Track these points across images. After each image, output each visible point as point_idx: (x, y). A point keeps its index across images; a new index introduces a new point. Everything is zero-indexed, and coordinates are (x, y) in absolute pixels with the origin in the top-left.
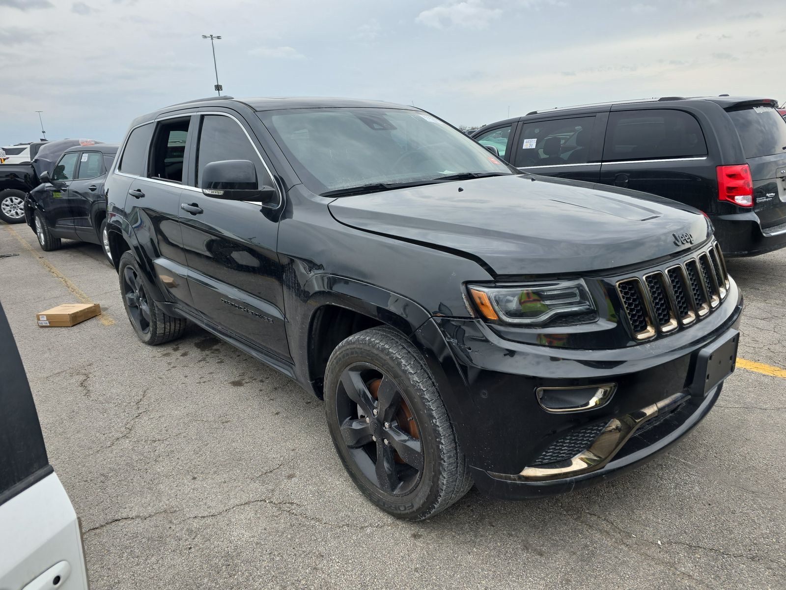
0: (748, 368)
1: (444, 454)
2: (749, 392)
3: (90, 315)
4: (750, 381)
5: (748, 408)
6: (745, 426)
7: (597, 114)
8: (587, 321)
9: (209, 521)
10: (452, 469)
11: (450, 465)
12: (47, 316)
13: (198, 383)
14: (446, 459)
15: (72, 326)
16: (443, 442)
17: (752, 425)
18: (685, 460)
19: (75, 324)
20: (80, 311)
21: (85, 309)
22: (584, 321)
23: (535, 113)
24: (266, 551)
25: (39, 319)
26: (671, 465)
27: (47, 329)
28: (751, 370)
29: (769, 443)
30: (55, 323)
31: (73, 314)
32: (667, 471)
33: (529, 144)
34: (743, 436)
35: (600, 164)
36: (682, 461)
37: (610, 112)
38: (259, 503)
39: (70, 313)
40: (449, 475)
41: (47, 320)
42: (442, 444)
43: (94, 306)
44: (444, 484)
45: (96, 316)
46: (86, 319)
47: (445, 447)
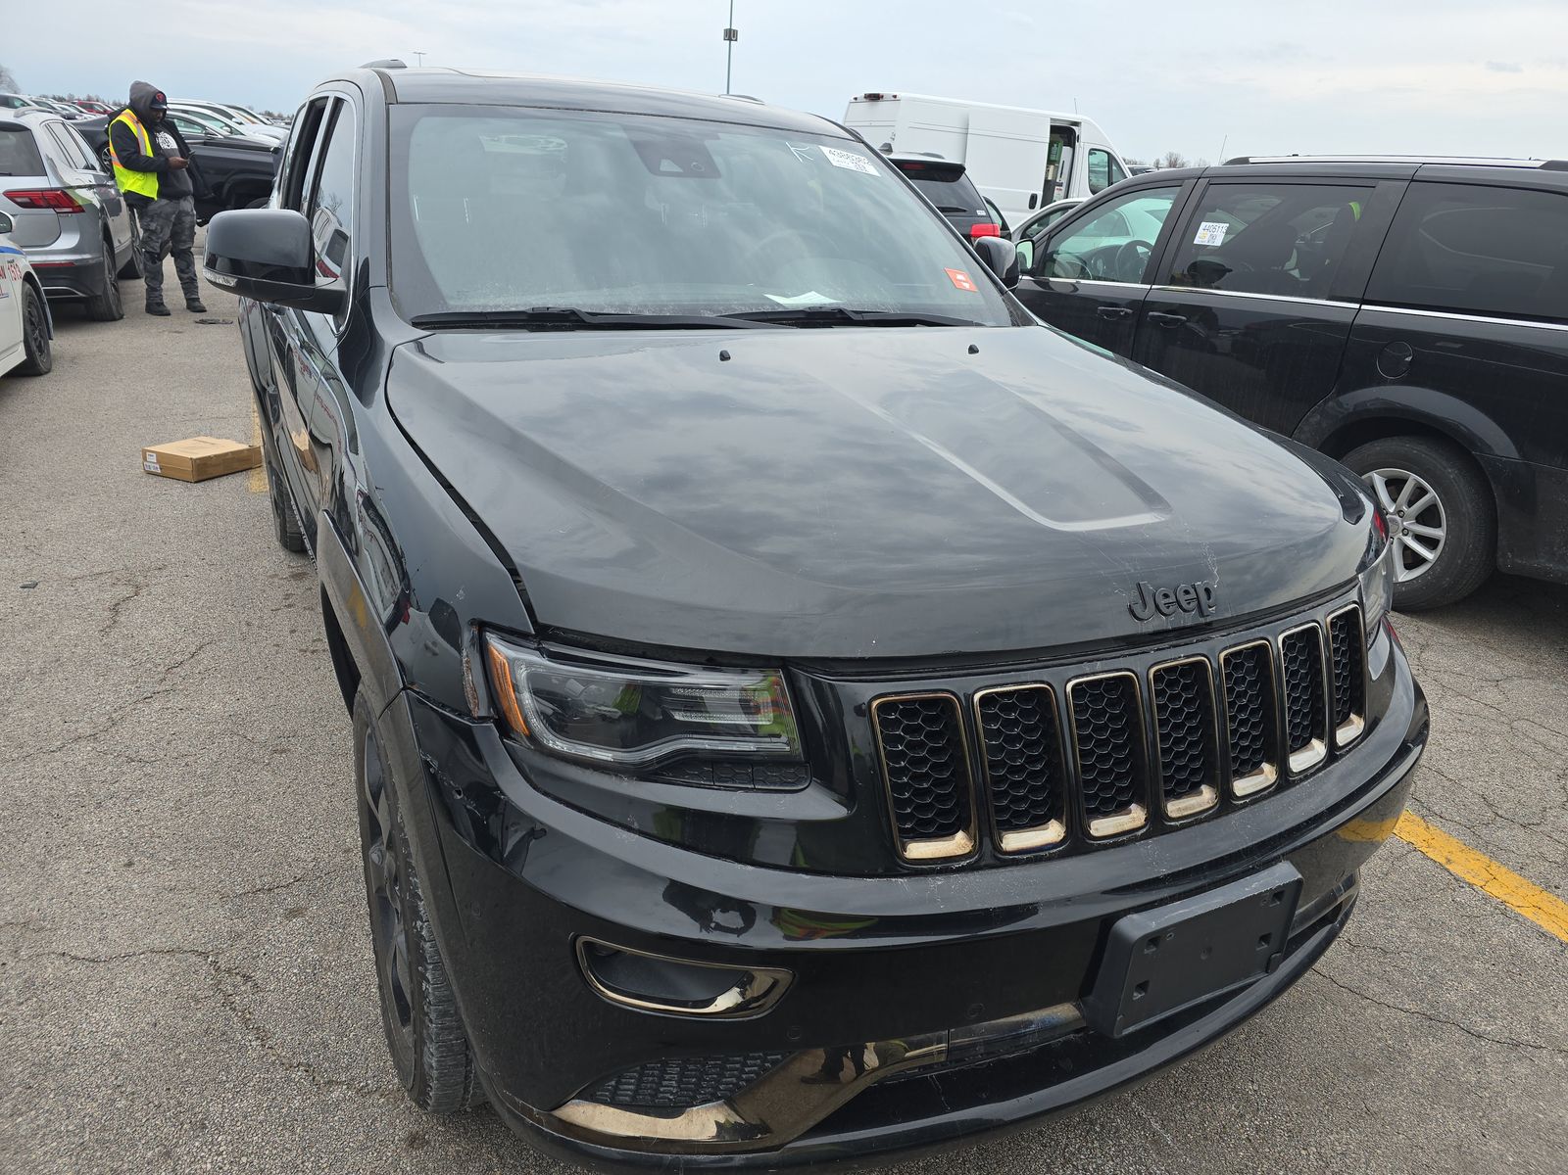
0: (1514, 901)
1: (430, 1003)
2: (1469, 972)
3: (237, 466)
4: (1495, 941)
5: (1432, 1020)
6: (1389, 1072)
7: (1381, 182)
8: (775, 784)
9: (77, 971)
10: (451, 1040)
11: (446, 1032)
12: (159, 454)
13: (301, 651)
14: (433, 1016)
15: (196, 482)
16: (430, 978)
17: (1409, 1074)
18: (1163, 1126)
19: (200, 478)
20: (215, 456)
21: (227, 454)
22: (764, 782)
23: (1245, 161)
24: (116, 1078)
25: (145, 459)
26: (1117, 1131)
27: (155, 479)
28: (1518, 910)
29: (1422, 1140)
30: (169, 470)
31: (199, 459)
32: (1096, 1144)
33: (1211, 234)
34: (1363, 1100)
35: (1357, 306)
36: (1154, 1125)
37: (1412, 180)
38: (193, 958)
39: (194, 457)
40: (443, 1052)
41: (158, 462)
42: (428, 981)
43: (248, 450)
44: (432, 1067)
45: (251, 468)
46: (226, 472)
47: (434, 989)
